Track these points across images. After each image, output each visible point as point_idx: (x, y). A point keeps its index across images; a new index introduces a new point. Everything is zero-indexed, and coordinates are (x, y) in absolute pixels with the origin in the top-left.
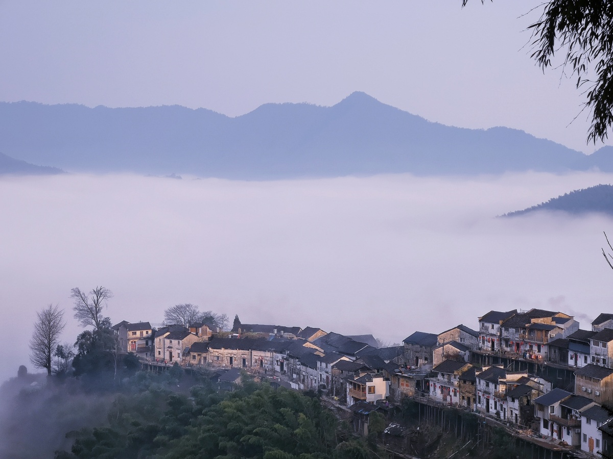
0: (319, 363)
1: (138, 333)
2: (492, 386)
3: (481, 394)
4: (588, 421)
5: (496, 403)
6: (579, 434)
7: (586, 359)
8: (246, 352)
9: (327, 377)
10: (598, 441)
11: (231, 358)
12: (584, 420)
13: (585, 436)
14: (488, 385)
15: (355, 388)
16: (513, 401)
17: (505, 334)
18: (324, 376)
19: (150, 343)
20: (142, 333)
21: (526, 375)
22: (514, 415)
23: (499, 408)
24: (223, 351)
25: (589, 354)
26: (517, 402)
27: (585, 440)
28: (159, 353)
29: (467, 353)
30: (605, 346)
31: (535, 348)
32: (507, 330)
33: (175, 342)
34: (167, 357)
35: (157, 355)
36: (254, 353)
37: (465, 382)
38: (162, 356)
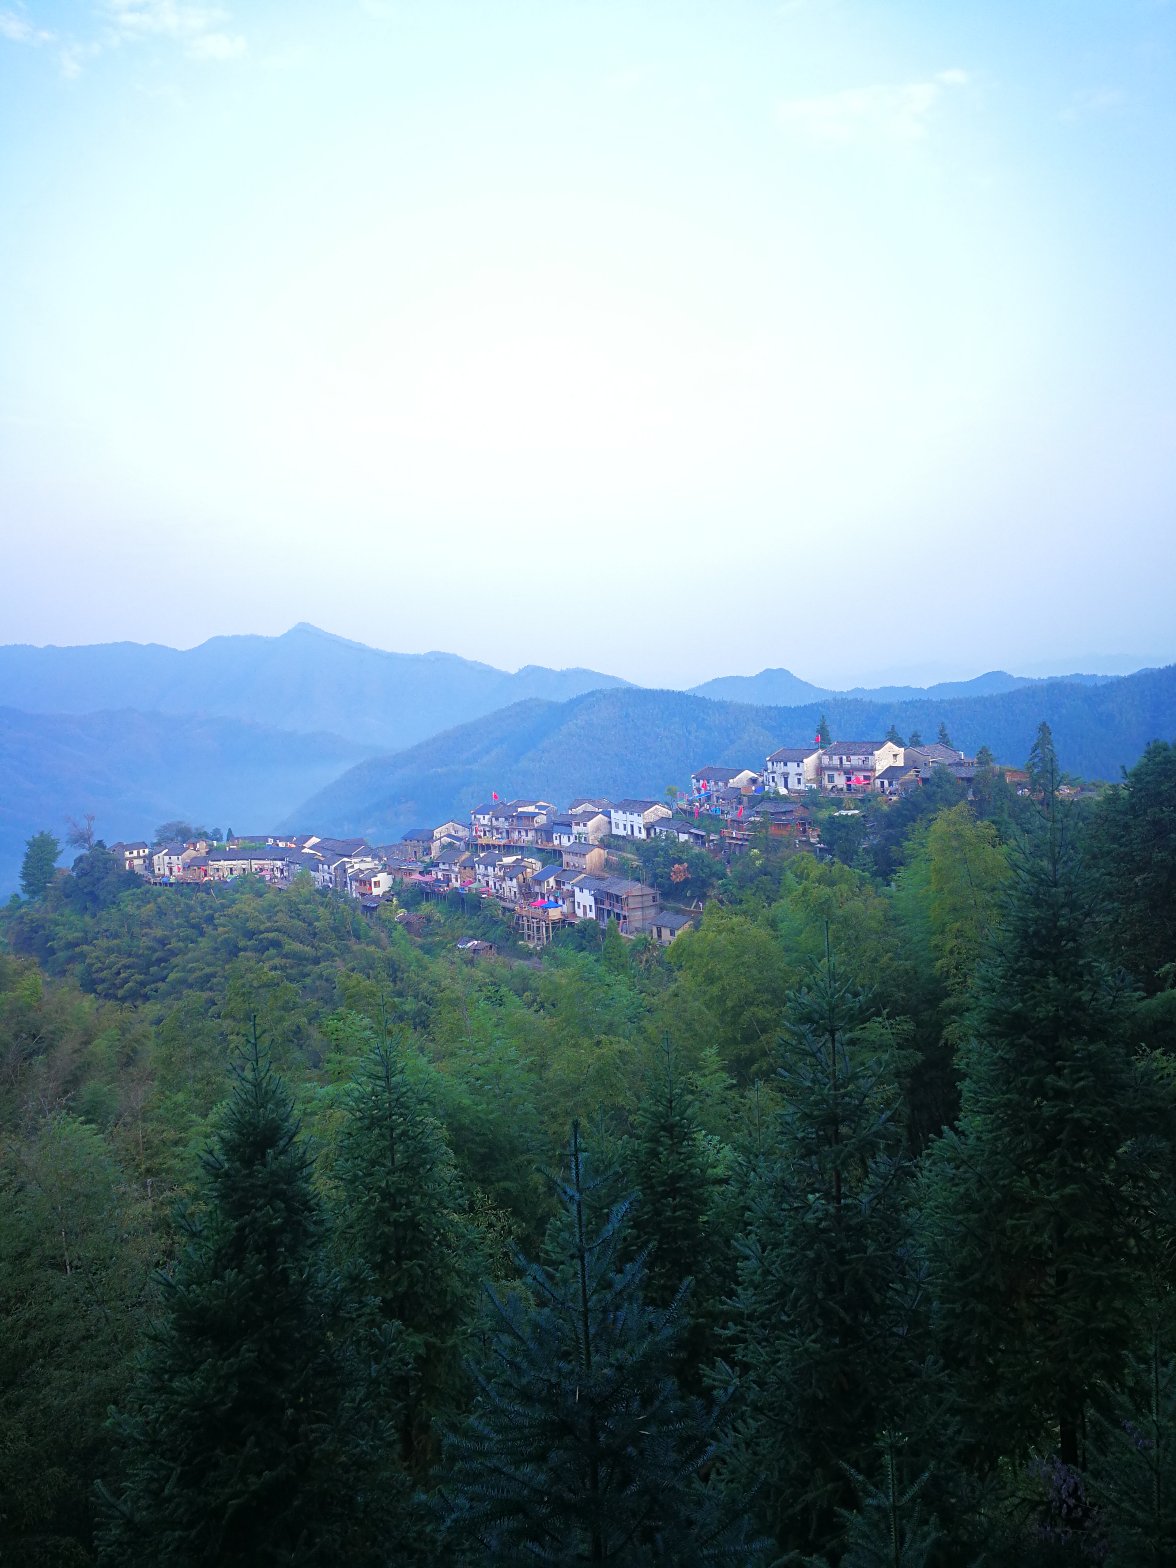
0: (321, 866)
1: (135, 852)
2: (490, 869)
3: (480, 877)
4: (581, 890)
5: (495, 884)
6: (574, 902)
7: (569, 838)
8: (246, 862)
9: (331, 878)
10: (590, 906)
11: (231, 869)
12: (577, 890)
13: (579, 903)
14: (486, 869)
15: (361, 885)
16: (511, 880)
17: (495, 823)
18: (327, 877)
19: (147, 862)
20: (138, 853)
21: (519, 857)
22: (513, 893)
23: (498, 887)
24: (222, 863)
25: (572, 834)
26: (515, 880)
27: (579, 907)
28: (159, 869)
29: (462, 843)
30: (585, 825)
31: (523, 833)
32: (497, 819)
33: (174, 858)
34: (167, 873)
35: (156, 871)
36: (253, 862)
37: (465, 868)
38: (162, 872)
